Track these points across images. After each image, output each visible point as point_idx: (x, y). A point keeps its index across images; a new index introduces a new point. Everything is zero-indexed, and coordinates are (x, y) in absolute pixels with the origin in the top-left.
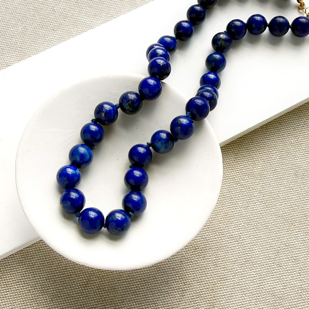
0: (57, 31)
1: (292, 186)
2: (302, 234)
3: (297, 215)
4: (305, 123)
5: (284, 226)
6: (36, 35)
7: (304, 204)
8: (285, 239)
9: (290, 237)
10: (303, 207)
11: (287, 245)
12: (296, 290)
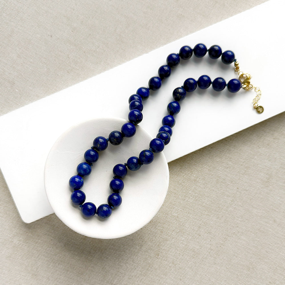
0: (71, 74)
1: (213, 188)
2: (215, 218)
3: (214, 207)
4: (228, 149)
5: (205, 212)
6: (56, 75)
7: (219, 200)
8: (205, 220)
9: (208, 219)
10: (218, 202)
11: (205, 223)
12: (207, 249)
